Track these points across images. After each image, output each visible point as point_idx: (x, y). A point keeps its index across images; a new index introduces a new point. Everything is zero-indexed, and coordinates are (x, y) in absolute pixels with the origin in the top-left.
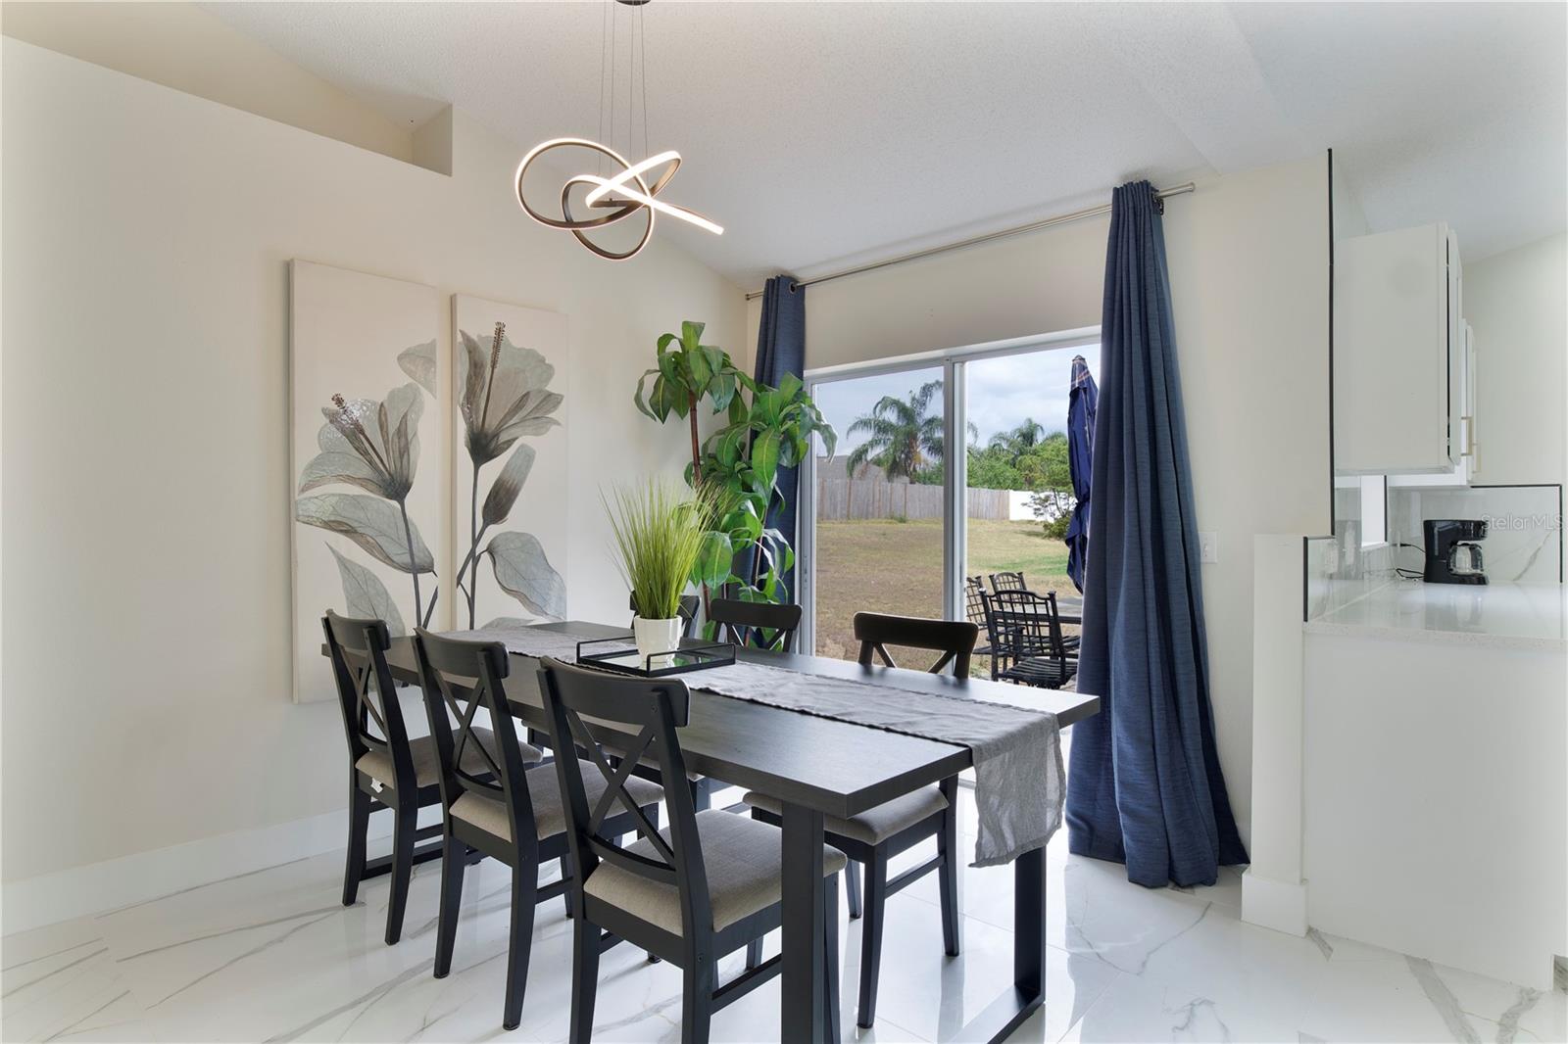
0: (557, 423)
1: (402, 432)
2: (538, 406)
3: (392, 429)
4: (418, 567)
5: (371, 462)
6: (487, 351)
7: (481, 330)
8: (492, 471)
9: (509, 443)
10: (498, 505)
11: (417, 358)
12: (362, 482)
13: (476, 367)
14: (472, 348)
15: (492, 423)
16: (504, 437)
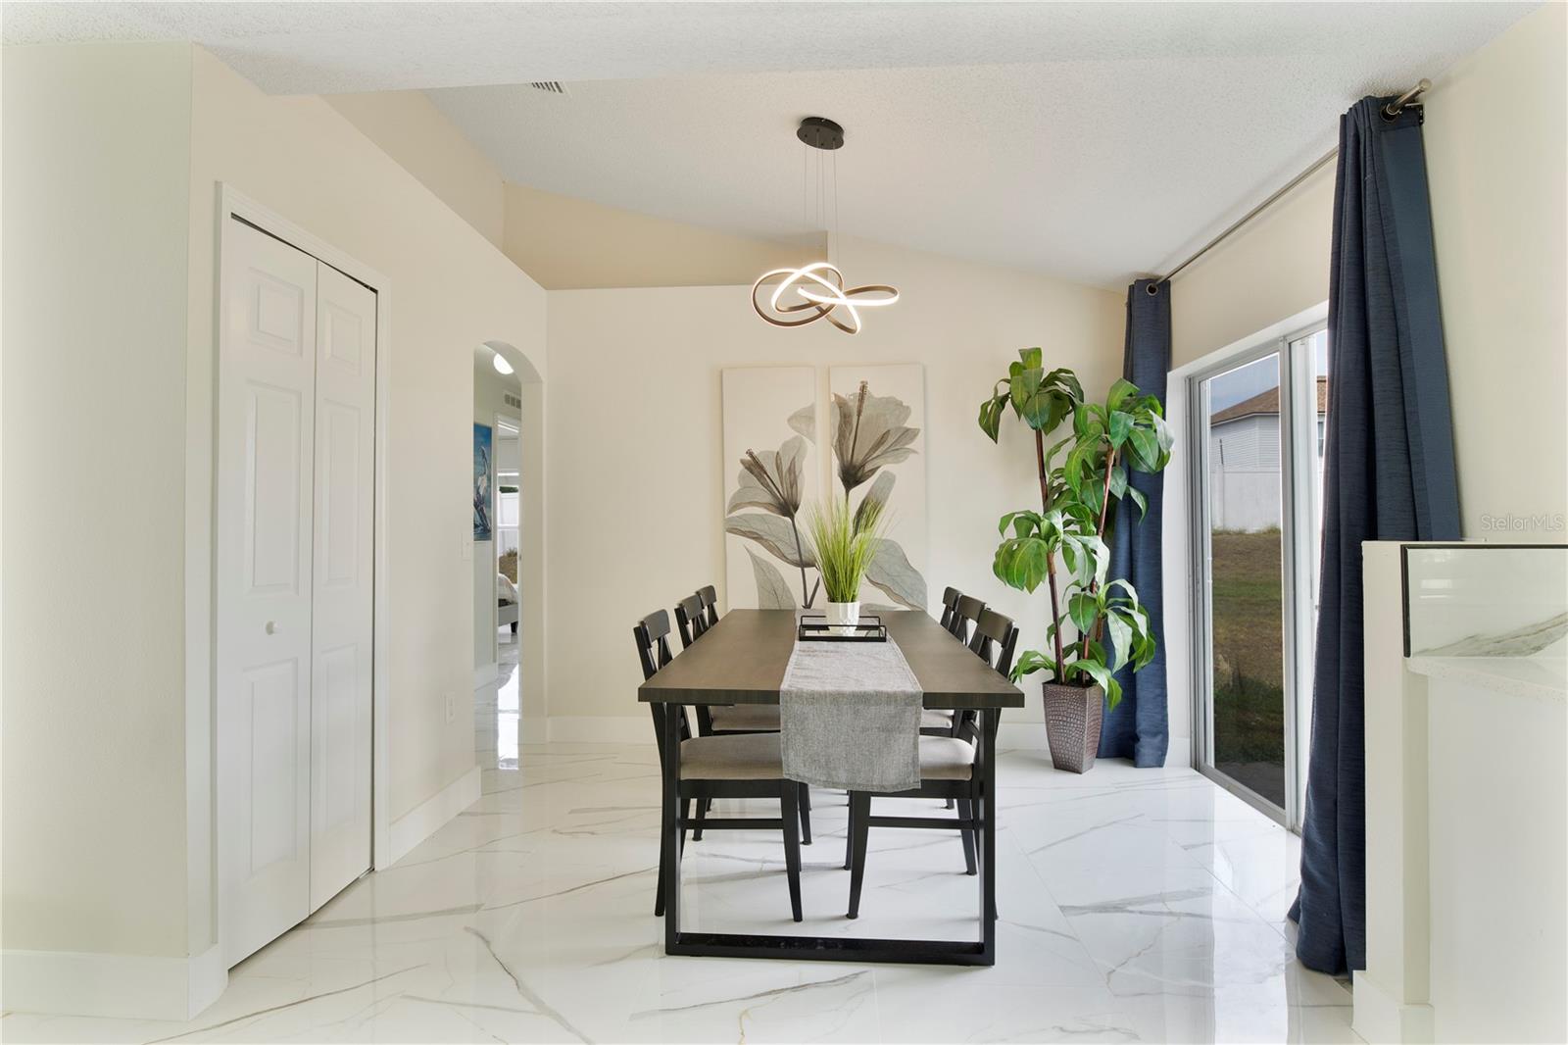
0: (914, 452)
1: (792, 470)
2: (896, 439)
3: (785, 469)
4: (803, 564)
5: (771, 492)
6: (854, 405)
7: (849, 390)
8: (859, 492)
9: (873, 471)
10: (865, 515)
11: (803, 418)
12: (765, 506)
13: (845, 418)
14: (841, 404)
15: (858, 458)
16: (868, 467)
